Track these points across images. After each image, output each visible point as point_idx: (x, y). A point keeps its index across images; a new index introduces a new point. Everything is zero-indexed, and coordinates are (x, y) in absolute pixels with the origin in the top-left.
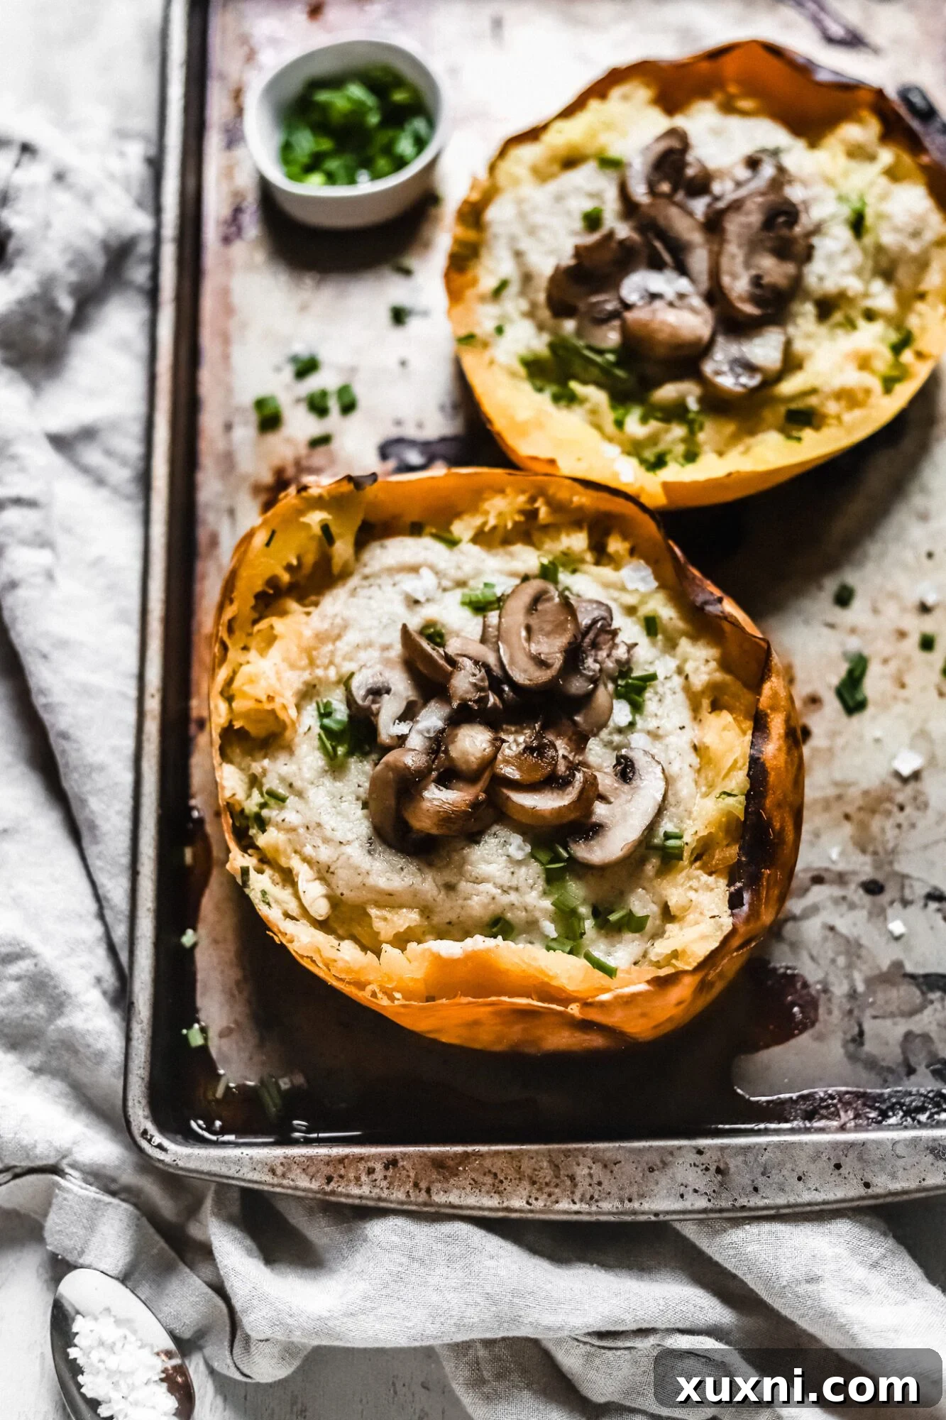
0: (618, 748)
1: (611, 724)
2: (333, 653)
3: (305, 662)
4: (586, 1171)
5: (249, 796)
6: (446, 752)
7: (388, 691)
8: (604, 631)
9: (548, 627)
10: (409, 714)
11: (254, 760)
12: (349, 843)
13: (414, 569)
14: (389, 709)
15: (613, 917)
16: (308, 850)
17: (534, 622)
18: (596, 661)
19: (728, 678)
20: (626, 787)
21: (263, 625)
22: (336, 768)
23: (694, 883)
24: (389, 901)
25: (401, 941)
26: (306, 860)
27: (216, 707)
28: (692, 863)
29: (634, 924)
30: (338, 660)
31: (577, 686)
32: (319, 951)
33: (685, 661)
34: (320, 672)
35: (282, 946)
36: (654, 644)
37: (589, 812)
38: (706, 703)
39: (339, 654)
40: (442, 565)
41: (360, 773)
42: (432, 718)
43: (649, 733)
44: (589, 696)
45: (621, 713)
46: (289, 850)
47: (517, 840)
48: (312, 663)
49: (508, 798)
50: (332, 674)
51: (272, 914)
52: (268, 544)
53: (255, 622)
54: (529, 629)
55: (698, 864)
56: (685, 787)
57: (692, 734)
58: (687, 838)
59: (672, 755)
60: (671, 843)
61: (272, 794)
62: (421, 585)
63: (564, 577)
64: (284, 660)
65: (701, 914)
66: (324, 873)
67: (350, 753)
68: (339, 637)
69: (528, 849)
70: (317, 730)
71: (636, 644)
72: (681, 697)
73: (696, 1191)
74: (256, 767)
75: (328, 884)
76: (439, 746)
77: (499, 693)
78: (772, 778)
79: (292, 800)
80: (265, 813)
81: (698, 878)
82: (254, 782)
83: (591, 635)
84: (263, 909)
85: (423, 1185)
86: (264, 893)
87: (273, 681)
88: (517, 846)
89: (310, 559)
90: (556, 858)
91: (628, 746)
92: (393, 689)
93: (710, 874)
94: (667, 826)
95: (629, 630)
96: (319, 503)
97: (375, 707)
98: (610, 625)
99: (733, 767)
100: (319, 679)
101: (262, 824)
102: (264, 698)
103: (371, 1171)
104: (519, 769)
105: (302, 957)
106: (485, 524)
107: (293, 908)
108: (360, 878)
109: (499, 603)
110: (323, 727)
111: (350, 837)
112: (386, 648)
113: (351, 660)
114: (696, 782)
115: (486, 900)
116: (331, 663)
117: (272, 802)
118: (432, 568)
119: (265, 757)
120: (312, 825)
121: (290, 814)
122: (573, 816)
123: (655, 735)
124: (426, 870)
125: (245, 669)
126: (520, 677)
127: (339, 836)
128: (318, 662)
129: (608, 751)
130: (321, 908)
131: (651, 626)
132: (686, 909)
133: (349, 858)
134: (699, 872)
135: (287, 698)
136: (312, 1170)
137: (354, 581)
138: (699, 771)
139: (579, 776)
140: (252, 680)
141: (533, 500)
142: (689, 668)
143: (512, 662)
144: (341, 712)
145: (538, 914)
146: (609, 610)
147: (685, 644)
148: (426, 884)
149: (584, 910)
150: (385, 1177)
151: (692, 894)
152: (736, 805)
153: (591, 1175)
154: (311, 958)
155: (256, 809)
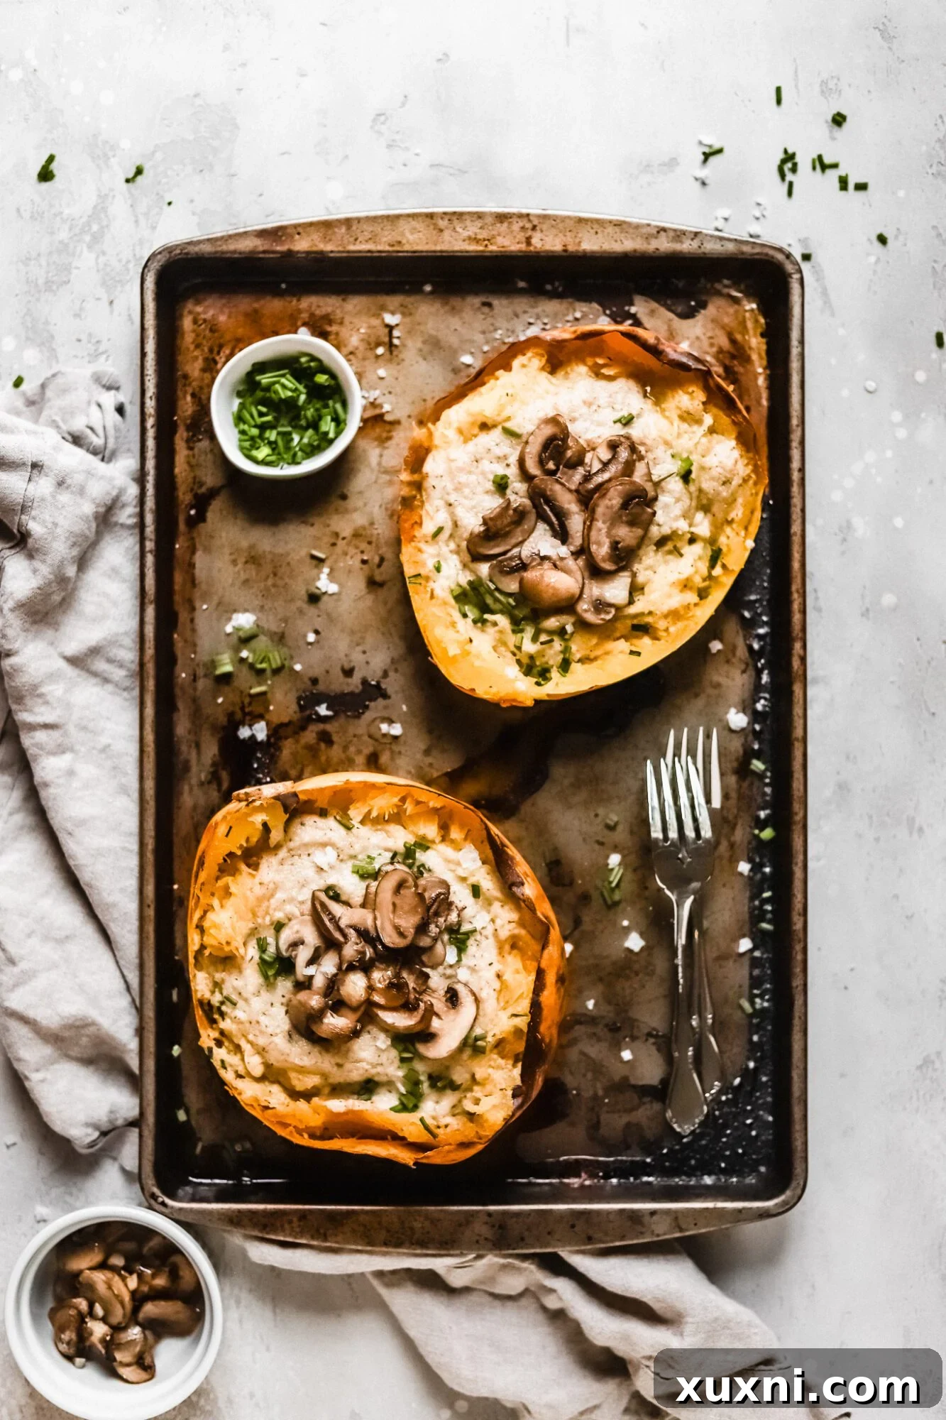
0: (449, 977)
1: (445, 964)
2: (268, 907)
3: (251, 915)
4: (420, 1225)
5: (213, 992)
6: (338, 990)
7: (302, 943)
8: (444, 903)
9: (406, 908)
10: (314, 960)
11: (217, 971)
12: (277, 1035)
13: (324, 845)
14: (303, 955)
15: (439, 1084)
16: (251, 1037)
17: (398, 902)
18: (437, 926)
19: (523, 932)
20: (452, 1011)
21: (220, 883)
22: (269, 983)
23: (492, 1063)
24: (302, 1070)
25: (307, 1095)
26: (249, 1042)
27: (193, 940)
28: (491, 1051)
29: (454, 1087)
30: (271, 912)
31: (425, 942)
32: (257, 1100)
33: (496, 917)
34: (260, 921)
35: (234, 1097)
36: (477, 903)
37: (429, 1025)
38: (507, 947)
39: (273, 906)
40: (340, 844)
41: (284, 986)
42: (329, 965)
43: (469, 968)
44: (430, 949)
45: (451, 955)
46: (240, 1036)
47: (382, 1036)
48: (255, 915)
49: (377, 1015)
50: (268, 920)
51: (228, 1076)
52: (227, 835)
53: (218, 878)
54: (394, 905)
55: (495, 1051)
56: (490, 1004)
57: (497, 967)
58: (490, 1039)
59: (483, 983)
60: (479, 1043)
61: (228, 999)
62: (326, 857)
63: (421, 856)
64: (236, 913)
65: (495, 1086)
66: (261, 1051)
67: (277, 974)
68: (272, 895)
69: (389, 1042)
70: (257, 958)
71: (464, 908)
72: (491, 940)
73: (486, 1239)
74: (218, 976)
75: (263, 1057)
76: (333, 988)
77: (375, 948)
78: (545, 1012)
79: (241, 1003)
80: (224, 1008)
81: (495, 1060)
82: (217, 985)
83: (434, 907)
84: (222, 1072)
85: (322, 1231)
86: (223, 1061)
87: (230, 931)
88: (383, 1041)
89: (254, 840)
90: (406, 1050)
91: (455, 976)
92: (306, 941)
93: (503, 1058)
94: (478, 1031)
95: (460, 895)
96: (261, 809)
97: (294, 953)
98: (448, 898)
99: (521, 996)
100: (260, 925)
101: (222, 1015)
102: (224, 943)
103: (290, 1222)
104: (385, 997)
105: (247, 1105)
106: (369, 812)
107: (241, 1071)
108: (282, 1058)
109: (375, 875)
110: (261, 958)
111: (278, 1031)
112: (302, 903)
113: (280, 910)
114: (498, 999)
115: (361, 1072)
116: (267, 913)
117: (228, 1003)
118: (333, 845)
119: (224, 971)
120: (254, 1022)
121: (239, 1013)
122: (418, 1029)
123: (473, 970)
124: (324, 1053)
125: (210, 916)
126: (386, 940)
127: (270, 1030)
128: (259, 914)
129: (442, 979)
130: (258, 1071)
131: (476, 891)
132: (486, 1079)
133: (276, 1045)
134: (495, 1056)
135: (238, 942)
136: (255, 1220)
137: (283, 853)
138: (500, 991)
139: (422, 1005)
140: (216, 926)
141: (403, 800)
142: (499, 922)
143: (383, 929)
144: (272, 950)
145: (394, 1079)
146: (448, 887)
147: (497, 905)
148: (326, 1062)
149: (423, 1078)
150: (299, 1226)
151: (490, 1070)
152: (522, 1023)
153: (423, 1228)
154: (252, 1106)
155: (217, 1004)
